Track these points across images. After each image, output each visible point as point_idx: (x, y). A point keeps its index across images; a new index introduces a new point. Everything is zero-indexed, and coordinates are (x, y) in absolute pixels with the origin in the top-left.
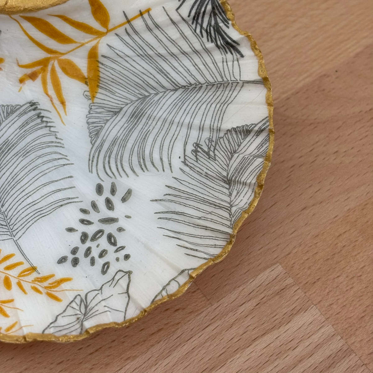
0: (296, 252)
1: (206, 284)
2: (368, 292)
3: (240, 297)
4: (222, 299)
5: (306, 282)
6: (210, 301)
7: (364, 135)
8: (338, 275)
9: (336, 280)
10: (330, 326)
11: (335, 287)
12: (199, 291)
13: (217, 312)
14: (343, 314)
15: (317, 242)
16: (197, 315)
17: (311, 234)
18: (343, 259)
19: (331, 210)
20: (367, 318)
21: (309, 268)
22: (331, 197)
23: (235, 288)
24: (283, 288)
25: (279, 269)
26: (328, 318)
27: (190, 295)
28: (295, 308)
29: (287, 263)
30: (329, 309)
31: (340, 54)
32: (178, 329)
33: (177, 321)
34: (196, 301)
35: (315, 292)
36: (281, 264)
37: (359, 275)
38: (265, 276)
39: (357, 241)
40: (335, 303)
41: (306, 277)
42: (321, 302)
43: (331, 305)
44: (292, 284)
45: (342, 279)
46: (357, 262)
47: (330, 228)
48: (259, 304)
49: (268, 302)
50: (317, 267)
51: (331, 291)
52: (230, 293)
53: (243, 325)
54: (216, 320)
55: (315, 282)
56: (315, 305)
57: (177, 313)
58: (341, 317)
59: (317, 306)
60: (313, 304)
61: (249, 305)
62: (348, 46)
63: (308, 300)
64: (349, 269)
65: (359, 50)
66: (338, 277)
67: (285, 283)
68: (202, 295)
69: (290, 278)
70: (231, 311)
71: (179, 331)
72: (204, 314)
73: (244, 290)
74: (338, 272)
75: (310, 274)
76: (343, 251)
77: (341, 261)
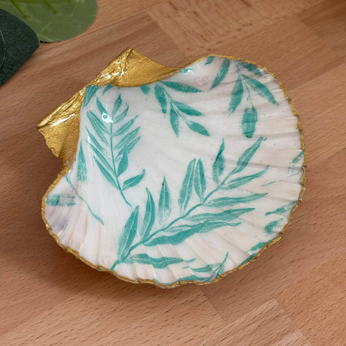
0: (286, 292)
1: (223, 310)
2: (336, 322)
3: (247, 320)
4: (234, 321)
5: (293, 312)
6: (226, 322)
7: (334, 213)
8: (315, 309)
9: (314, 313)
10: (309, 343)
11: (313, 317)
12: (219, 314)
13: (231, 329)
14: (319, 336)
15: (300, 285)
16: (217, 331)
17: (296, 280)
18: (319, 298)
19: (311, 264)
20: (335, 339)
21: (296, 303)
22: (311, 255)
23: (243, 314)
24: (277, 315)
25: (275, 302)
26: (308, 338)
27: (212, 317)
28: (286, 330)
29: (280, 299)
30: (309, 331)
31: (318, 156)
32: (203, 340)
33: (203, 335)
34: (216, 321)
35: (299, 320)
36: (275, 299)
37: (330, 310)
38: (264, 307)
39: (328, 286)
40: (313, 328)
41: (293, 309)
42: (304, 327)
43: (310, 329)
44: (284, 313)
45: (318, 312)
46: (328, 300)
47: (310, 277)
48: (260, 326)
49: (266, 325)
50: (301, 303)
51: (311, 319)
52: (240, 317)
53: (250, 339)
54: (230, 336)
55: (299, 313)
56: (299, 329)
57: (203, 329)
58: (318, 338)
59: (300, 329)
60: (298, 328)
61: (253, 326)
62: (324, 151)
63: (295, 324)
64: (323, 305)
65: (331, 154)
66: (315, 310)
67: (279, 312)
68: (221, 317)
69: (282, 309)
70: (241, 330)
71: (204, 341)
72: (222, 330)
73: (250, 316)
74: (315, 307)
75: (296, 307)
76: (319, 293)
77: (317, 299)
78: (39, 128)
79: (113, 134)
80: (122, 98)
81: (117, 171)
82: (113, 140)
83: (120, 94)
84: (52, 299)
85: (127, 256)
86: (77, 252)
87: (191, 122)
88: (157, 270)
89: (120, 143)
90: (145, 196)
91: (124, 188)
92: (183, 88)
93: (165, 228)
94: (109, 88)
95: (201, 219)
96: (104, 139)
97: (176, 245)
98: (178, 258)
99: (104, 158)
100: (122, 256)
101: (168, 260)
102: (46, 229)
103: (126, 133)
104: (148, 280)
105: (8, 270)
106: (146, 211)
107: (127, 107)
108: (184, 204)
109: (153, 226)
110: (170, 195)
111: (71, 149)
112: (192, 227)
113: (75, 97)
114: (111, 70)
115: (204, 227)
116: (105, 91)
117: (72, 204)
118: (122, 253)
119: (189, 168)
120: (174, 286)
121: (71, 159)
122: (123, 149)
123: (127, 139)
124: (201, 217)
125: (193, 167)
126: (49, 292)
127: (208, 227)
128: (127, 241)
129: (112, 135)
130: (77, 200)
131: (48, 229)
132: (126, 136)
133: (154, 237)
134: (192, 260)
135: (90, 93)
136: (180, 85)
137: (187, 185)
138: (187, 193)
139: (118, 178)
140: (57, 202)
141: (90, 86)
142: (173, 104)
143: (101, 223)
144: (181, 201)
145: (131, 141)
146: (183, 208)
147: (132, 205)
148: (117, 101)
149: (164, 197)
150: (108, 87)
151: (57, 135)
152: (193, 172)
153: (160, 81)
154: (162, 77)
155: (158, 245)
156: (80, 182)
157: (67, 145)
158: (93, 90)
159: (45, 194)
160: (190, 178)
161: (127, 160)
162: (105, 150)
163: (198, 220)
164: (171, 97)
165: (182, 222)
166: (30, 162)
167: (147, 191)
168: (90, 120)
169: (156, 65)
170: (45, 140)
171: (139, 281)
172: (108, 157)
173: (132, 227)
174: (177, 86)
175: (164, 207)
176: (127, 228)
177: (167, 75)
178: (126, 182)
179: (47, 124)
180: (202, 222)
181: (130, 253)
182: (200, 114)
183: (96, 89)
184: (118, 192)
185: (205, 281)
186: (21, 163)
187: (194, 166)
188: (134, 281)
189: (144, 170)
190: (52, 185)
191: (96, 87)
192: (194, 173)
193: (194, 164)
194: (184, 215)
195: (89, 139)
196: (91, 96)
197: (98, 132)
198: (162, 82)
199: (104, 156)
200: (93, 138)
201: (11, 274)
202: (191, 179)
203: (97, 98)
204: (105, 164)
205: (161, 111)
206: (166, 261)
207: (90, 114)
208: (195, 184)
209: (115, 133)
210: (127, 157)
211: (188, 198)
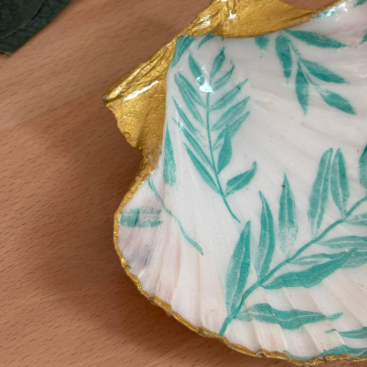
78: (107, 102)
79: (210, 108)
80: (226, 53)
81: (216, 166)
82: (209, 116)
83: (224, 48)
84: (125, 363)
85: (240, 307)
86: (169, 306)
87: (327, 92)
88: (287, 331)
89: (221, 120)
90: (258, 205)
91: (228, 191)
92: (319, 41)
93: (290, 257)
94: (208, 39)
95: (345, 245)
96: (197, 115)
97: (309, 288)
98: (316, 313)
99: (198, 145)
100: (232, 307)
101: (302, 316)
102: (121, 267)
103: (229, 106)
104: (276, 353)
105: (61, 315)
106: (262, 230)
107: (231, 67)
108: (317, 219)
109: (274, 255)
110: (294, 204)
111: (154, 135)
112: (331, 258)
113: (160, 55)
114: (213, 12)
115: (350, 259)
116: (202, 43)
117: (156, 223)
118: (231, 302)
119: (322, 162)
120: (316, 363)
121: (156, 152)
122: (224, 130)
123: (230, 115)
124: (344, 242)
125: (329, 162)
126: (121, 352)
127: (357, 259)
128: (237, 281)
129: (208, 108)
130: (164, 217)
131: (125, 266)
132: (230, 110)
133: (276, 274)
134: (337, 316)
135: (181, 47)
136: (315, 36)
137: (319, 189)
138: (320, 202)
139: (219, 176)
140: (135, 222)
141: (182, 36)
142: (302, 64)
143: (199, 252)
144: (311, 214)
145: (236, 118)
146: (315, 225)
147: (240, 220)
148: (217, 58)
149: (286, 206)
150: (207, 37)
151: (134, 113)
152: (328, 169)
153: (286, 30)
154: (289, 23)
155: (285, 289)
156: (167, 186)
157: (148, 129)
158: (186, 42)
159: (119, 208)
160: (323, 178)
161: (230, 146)
162: (199, 132)
163: (339, 246)
164: (299, 54)
165: (317, 249)
166: (89, 145)
167: (261, 197)
168: (179, 86)
169: (280, 4)
170: (116, 121)
171: (262, 355)
172: (204, 143)
173: (242, 257)
174: (310, 37)
175: (286, 224)
176: (236, 259)
177: (298, 20)
178: (230, 183)
179: (119, 97)
180: (347, 250)
181: (244, 301)
182: (342, 81)
183: (191, 41)
184: (219, 197)
185: (362, 355)
186: (76, 146)
187: (330, 160)
188: (255, 354)
189: (255, 164)
190: (128, 195)
191: (190, 38)
192: (330, 170)
193: (330, 156)
194: (318, 237)
195: (178, 117)
196: (183, 51)
197: (189, 104)
198: (288, 31)
199: (198, 142)
200: (182, 115)
201: (66, 321)
202: (326, 180)
203: (190, 54)
204: (200, 154)
205: (283, 74)
206: (299, 317)
207: (178, 77)
208: (331, 189)
209: (212, 106)
210: (230, 143)
211: (322, 210)
